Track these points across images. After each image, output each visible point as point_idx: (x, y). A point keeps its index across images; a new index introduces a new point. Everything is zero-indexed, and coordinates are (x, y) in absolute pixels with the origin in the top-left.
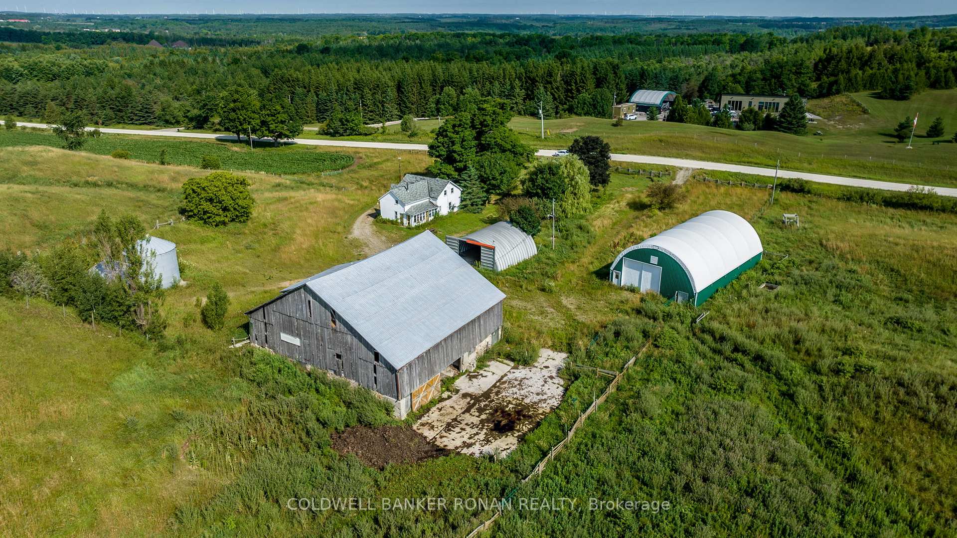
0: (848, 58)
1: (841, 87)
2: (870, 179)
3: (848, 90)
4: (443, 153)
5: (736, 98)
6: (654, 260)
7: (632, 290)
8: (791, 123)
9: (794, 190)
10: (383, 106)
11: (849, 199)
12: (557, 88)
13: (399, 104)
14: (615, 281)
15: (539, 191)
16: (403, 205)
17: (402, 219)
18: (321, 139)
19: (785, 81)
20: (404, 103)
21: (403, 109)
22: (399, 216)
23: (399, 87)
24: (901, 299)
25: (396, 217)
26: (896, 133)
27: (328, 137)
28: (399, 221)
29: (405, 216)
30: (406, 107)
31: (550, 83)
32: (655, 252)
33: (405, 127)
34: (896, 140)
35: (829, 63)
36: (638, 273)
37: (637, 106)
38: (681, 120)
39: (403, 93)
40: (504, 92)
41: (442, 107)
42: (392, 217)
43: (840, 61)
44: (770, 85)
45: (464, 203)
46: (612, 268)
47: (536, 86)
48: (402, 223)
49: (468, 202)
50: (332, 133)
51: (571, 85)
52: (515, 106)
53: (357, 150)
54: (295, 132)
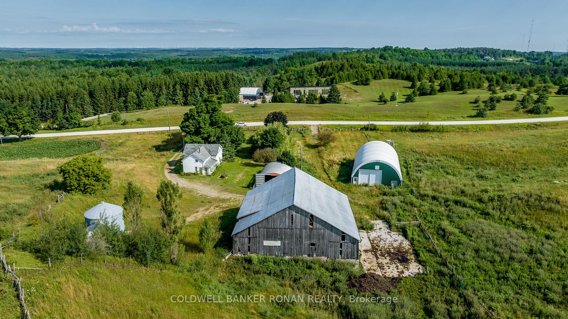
0: (332, 67)
1: (337, 80)
2: (393, 121)
3: (340, 82)
4: (192, 130)
5: (297, 89)
6: (377, 167)
7: (366, 185)
8: (335, 99)
9: (371, 130)
10: (82, 107)
11: (396, 131)
12: (203, 89)
13: (93, 105)
14: (354, 182)
15: (271, 144)
16: (202, 161)
17: (201, 171)
18: (50, 133)
19: (306, 79)
20: (96, 104)
21: (96, 108)
22: (198, 170)
23: (91, 95)
24: (468, 168)
25: (196, 170)
26: (379, 100)
27: (54, 131)
28: (199, 172)
29: (203, 169)
30: (98, 107)
31: (198, 86)
32: (377, 163)
33: (115, 119)
34: (383, 103)
35: (323, 69)
36: (368, 176)
37: (244, 97)
38: (283, 102)
39: (95, 98)
40: (170, 93)
41: (129, 104)
42: (193, 171)
43: (328, 68)
44: (299, 81)
45: (224, 157)
46: (352, 176)
47: (188, 88)
48: (201, 173)
49: (228, 156)
50: (61, 128)
51: (211, 87)
52: (178, 101)
53: (95, 136)
54: (36, 129)
